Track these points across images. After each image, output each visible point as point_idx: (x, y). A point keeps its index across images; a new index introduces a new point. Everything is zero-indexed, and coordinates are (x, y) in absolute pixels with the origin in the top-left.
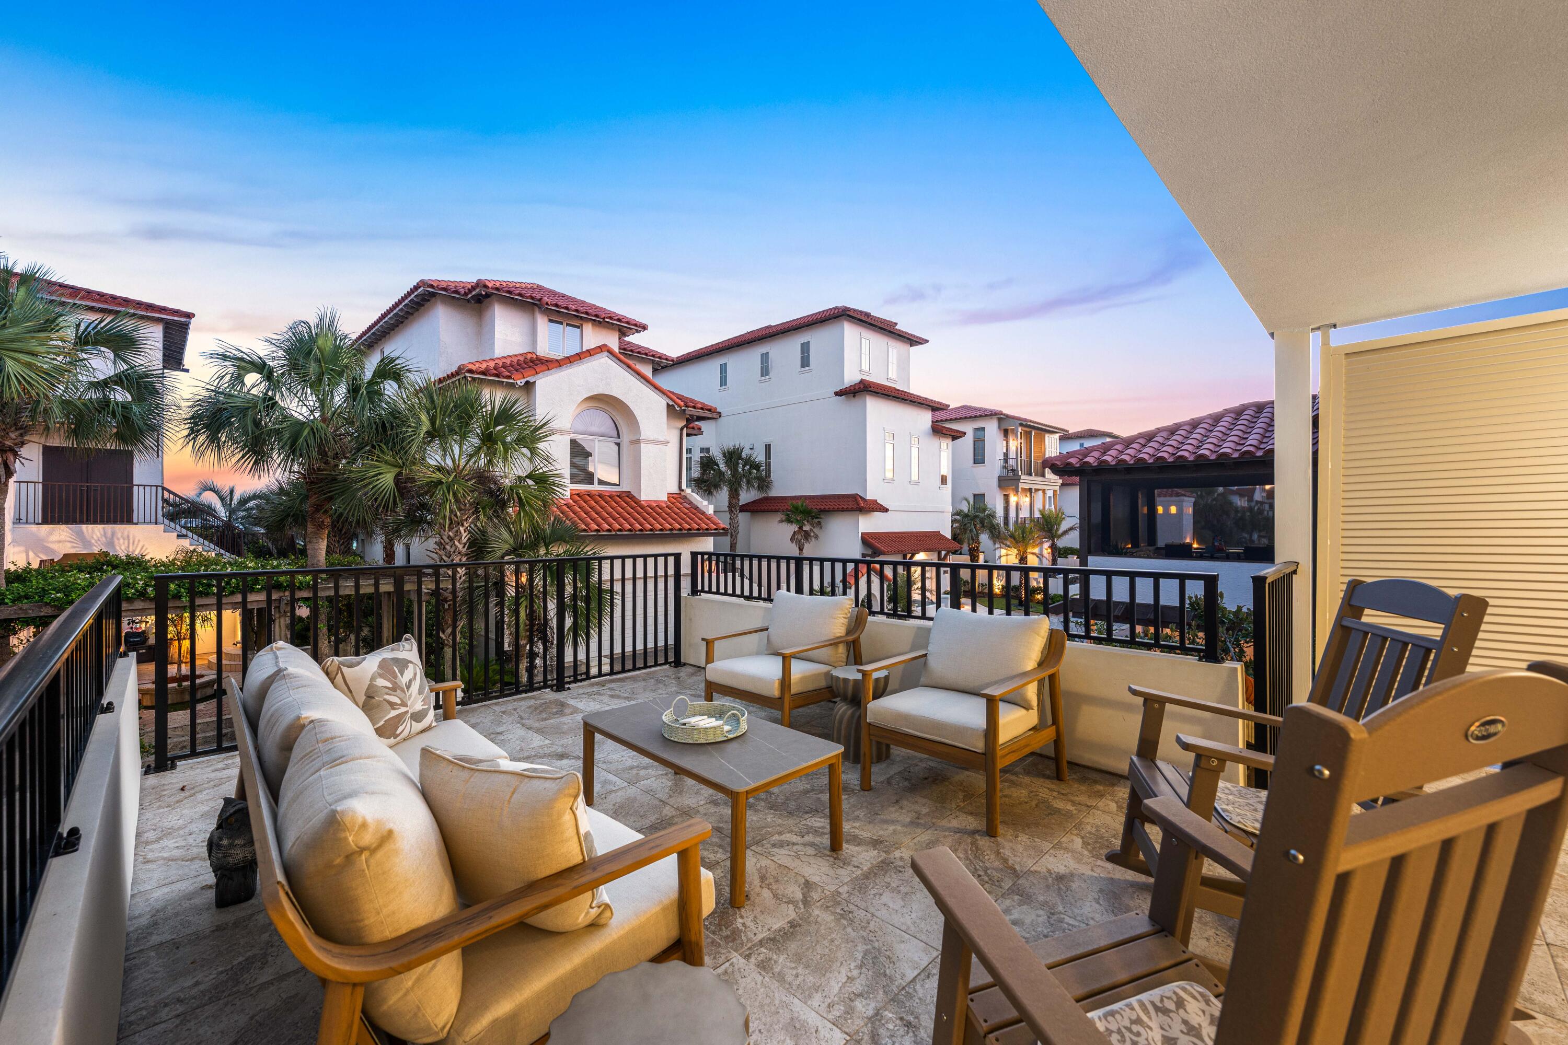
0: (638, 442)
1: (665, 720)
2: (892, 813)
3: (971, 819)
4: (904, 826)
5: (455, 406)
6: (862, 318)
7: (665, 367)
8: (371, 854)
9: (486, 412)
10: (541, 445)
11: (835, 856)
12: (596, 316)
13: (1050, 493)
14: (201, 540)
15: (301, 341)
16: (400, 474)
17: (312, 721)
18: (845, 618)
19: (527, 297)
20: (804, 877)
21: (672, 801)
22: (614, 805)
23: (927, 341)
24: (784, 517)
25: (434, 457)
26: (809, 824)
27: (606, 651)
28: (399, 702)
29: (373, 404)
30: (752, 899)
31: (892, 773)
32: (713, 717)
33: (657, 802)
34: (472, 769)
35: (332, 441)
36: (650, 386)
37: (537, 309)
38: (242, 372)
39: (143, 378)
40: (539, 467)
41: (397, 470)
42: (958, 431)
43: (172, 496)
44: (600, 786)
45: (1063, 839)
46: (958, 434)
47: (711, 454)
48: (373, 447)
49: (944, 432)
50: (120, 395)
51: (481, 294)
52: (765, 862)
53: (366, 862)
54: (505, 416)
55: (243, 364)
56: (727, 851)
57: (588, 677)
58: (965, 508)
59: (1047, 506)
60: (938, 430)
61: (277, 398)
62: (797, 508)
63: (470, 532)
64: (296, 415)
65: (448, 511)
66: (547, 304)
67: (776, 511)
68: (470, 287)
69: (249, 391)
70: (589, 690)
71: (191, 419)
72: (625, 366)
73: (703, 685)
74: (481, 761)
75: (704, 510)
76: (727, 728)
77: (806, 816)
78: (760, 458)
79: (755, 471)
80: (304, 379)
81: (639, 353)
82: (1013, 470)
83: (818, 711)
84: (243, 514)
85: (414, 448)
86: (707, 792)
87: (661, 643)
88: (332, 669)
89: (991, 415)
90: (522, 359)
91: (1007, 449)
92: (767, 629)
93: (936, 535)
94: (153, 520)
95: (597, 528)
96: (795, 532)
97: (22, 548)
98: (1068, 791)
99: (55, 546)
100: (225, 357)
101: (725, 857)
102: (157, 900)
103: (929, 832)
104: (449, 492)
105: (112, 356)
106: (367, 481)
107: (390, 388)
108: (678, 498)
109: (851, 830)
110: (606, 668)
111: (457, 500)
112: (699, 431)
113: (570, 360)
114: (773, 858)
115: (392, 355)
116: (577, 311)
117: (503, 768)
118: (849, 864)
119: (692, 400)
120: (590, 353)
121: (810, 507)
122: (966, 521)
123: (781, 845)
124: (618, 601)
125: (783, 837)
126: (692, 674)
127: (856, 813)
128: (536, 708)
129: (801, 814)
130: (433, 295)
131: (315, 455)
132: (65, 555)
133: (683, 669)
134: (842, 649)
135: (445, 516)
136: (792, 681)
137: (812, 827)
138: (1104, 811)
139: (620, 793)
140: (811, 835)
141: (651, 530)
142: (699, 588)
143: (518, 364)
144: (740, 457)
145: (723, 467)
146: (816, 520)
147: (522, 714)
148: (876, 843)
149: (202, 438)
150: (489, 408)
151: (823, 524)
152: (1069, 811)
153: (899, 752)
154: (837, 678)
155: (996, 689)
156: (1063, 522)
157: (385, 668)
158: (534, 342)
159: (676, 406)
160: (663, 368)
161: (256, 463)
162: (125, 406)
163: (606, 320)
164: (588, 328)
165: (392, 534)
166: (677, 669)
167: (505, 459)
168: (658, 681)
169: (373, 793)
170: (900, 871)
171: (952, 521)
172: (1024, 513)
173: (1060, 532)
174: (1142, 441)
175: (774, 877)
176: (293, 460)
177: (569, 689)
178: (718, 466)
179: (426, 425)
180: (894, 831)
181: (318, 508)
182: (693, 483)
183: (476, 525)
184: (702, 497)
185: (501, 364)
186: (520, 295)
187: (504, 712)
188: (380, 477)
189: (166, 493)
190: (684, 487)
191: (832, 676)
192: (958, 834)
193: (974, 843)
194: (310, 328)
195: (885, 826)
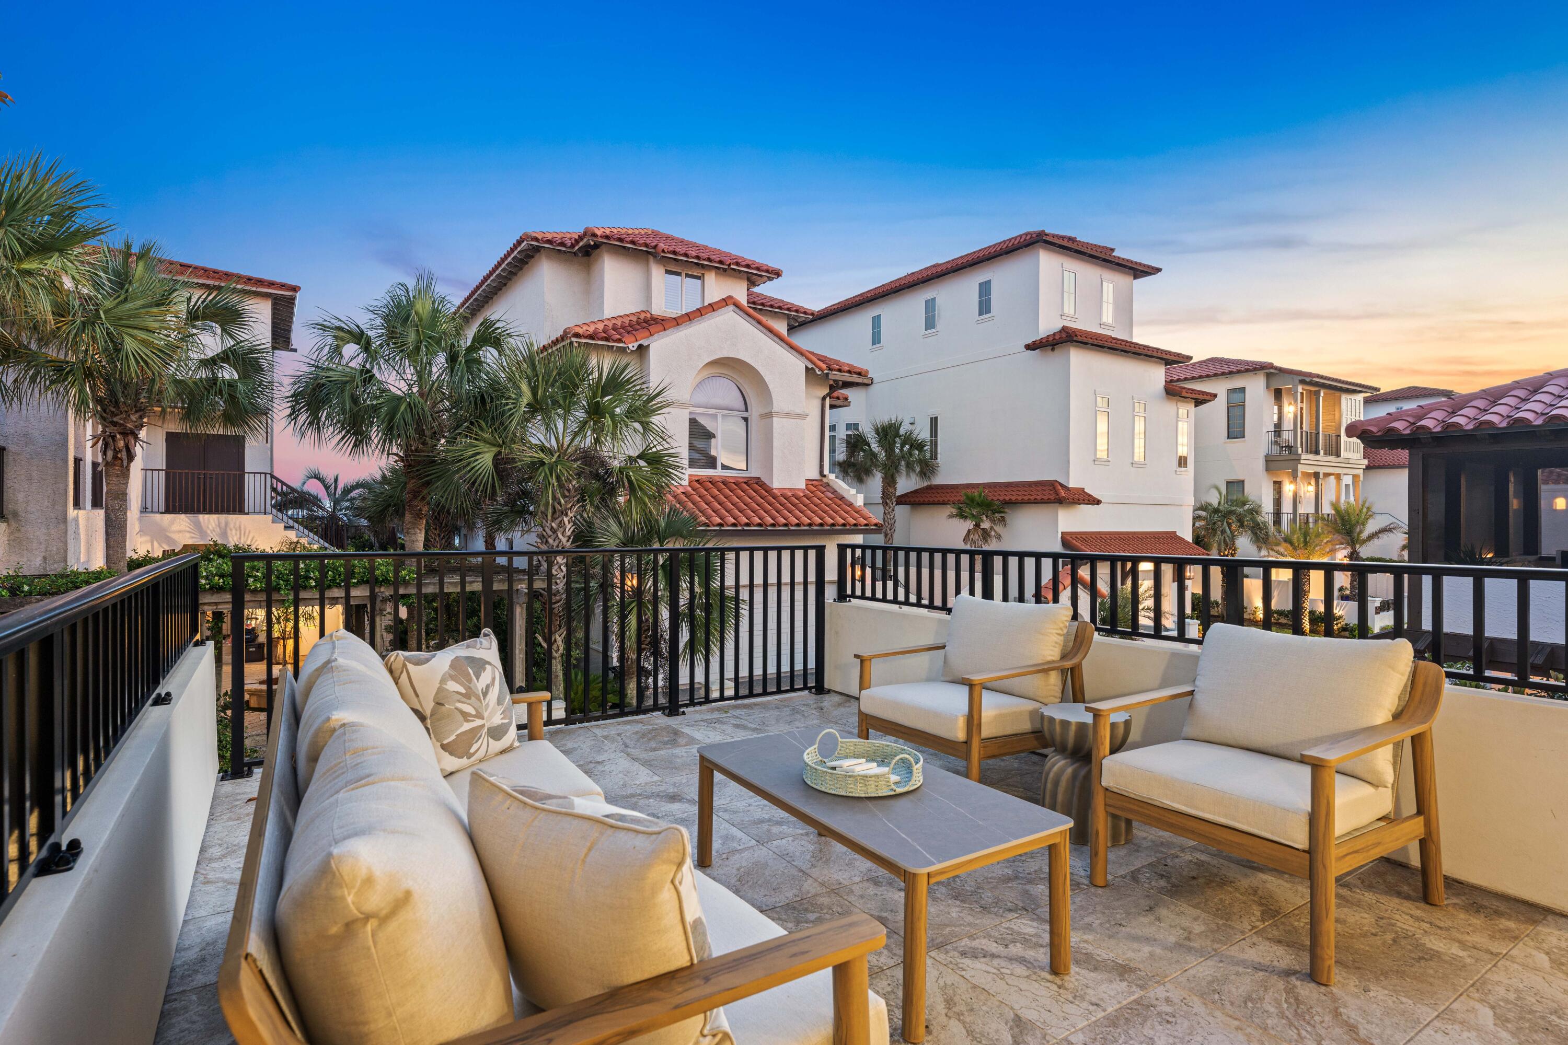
0: (769, 415)
1: (807, 760)
2: (1143, 925)
3: (1280, 951)
4: (1165, 948)
5: (559, 374)
6: (1065, 243)
7: (803, 324)
8: (380, 925)
9: (593, 379)
10: (655, 419)
11: (1059, 982)
12: (721, 262)
13: (1347, 480)
14: (306, 532)
15: (399, 306)
16: (499, 453)
17: (344, 725)
18: (1058, 634)
19: (640, 245)
20: (1012, 1008)
21: (815, 872)
22: (738, 870)
23: (1158, 270)
24: (954, 511)
25: (537, 434)
26: (1015, 928)
27: (729, 673)
28: (473, 712)
29: (472, 375)
30: (935, 1032)
31: (1138, 864)
32: (873, 760)
33: (794, 872)
34: (536, 808)
35: (430, 419)
36: (785, 346)
37: (651, 258)
38: (340, 343)
39: (247, 354)
40: (652, 445)
41: (495, 449)
42: (1204, 393)
43: (279, 484)
44: (720, 842)
45: (1455, 1006)
46: (1205, 397)
47: (860, 429)
48: (472, 423)
49: (1184, 394)
50: (227, 373)
51: (590, 245)
52: (950, 978)
53: (373, 936)
54: (614, 384)
55: (341, 334)
56: (895, 954)
57: (707, 700)
58: (1214, 499)
59: (1343, 499)
60: (1173, 391)
61: (375, 371)
62: (972, 500)
63: (575, 524)
64: (393, 390)
65: (550, 499)
66: (663, 251)
67: (944, 503)
68: (577, 237)
69: (347, 364)
70: (708, 716)
71: (292, 396)
72: (754, 322)
73: (855, 719)
74: (550, 797)
75: (852, 500)
76: (894, 778)
77: (1010, 916)
78: (924, 434)
79: (917, 452)
80: (401, 348)
81: (771, 306)
82: (1289, 448)
83: (1016, 765)
84: (347, 504)
85: (514, 423)
86: (865, 864)
87: (799, 666)
88: (397, 666)
89: (1255, 369)
90: (634, 319)
91: (1280, 418)
92: (943, 647)
93: (1171, 537)
94: (263, 511)
95: (720, 521)
96: (969, 531)
97: (148, 538)
98: (1449, 923)
99: (175, 536)
100: (324, 328)
101: (891, 962)
102: (209, 930)
103: (1210, 963)
104: (551, 475)
105: (219, 331)
106: (464, 463)
107: (489, 355)
108: (818, 485)
109: (1081, 945)
110: (729, 692)
111: (561, 486)
112: (846, 402)
113: (689, 317)
114: (963, 973)
115: (492, 318)
116: (698, 257)
117: (578, 810)
118: (1082, 998)
119: (837, 362)
120: (713, 308)
121: (990, 498)
122: (1216, 518)
123: (974, 954)
124: (744, 611)
125: (975, 944)
126: (840, 705)
127: (1087, 920)
128: (644, 735)
129: (1001, 911)
130: (537, 249)
131: (412, 433)
132: (185, 546)
133: (827, 697)
134: (1054, 678)
135: (548, 503)
136: (983, 720)
137: (1019, 933)
138: (1525, 966)
139: (746, 854)
140: (1018, 944)
141: (786, 525)
142: (849, 592)
143: (630, 326)
144: (897, 435)
145: (875, 447)
146: (998, 516)
147: (628, 741)
148: (1123, 971)
149: (302, 418)
150: (596, 375)
151: (1008, 520)
152: (1456, 958)
153: (1145, 835)
154: (1052, 720)
155: (1328, 750)
156: (1370, 521)
157: (458, 668)
158: (648, 298)
159: (817, 370)
160: (800, 325)
161: (355, 445)
162: (231, 384)
163: (732, 266)
164: (711, 278)
165: (495, 525)
166: (819, 697)
167: (614, 435)
168: (795, 711)
169: (393, 832)
170: (1168, 1022)
171: (1194, 518)
172: (1306, 508)
173: (1364, 535)
174: (1522, 393)
175: (967, 1004)
176: (391, 442)
177: (684, 713)
178: (869, 446)
179: (527, 397)
180: (1152, 955)
181: (416, 494)
182: (837, 469)
183: (582, 516)
184: (848, 485)
185: (611, 326)
186: (633, 242)
187: (606, 737)
188: (478, 457)
189: (274, 481)
190: (826, 471)
191: (1042, 716)
192: (1261, 974)
193: (1290, 991)
194: (407, 291)
195: (1135, 945)
